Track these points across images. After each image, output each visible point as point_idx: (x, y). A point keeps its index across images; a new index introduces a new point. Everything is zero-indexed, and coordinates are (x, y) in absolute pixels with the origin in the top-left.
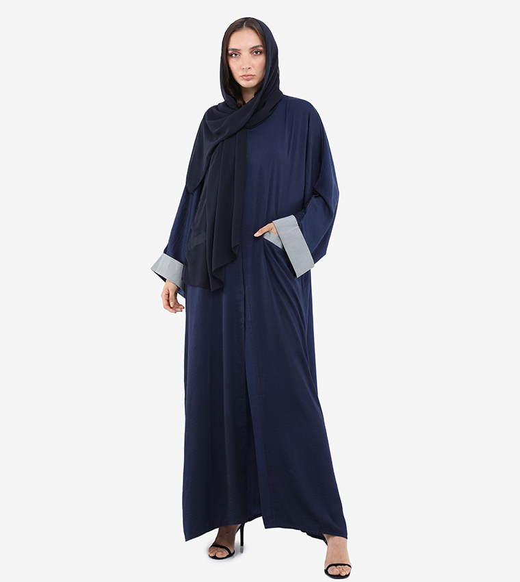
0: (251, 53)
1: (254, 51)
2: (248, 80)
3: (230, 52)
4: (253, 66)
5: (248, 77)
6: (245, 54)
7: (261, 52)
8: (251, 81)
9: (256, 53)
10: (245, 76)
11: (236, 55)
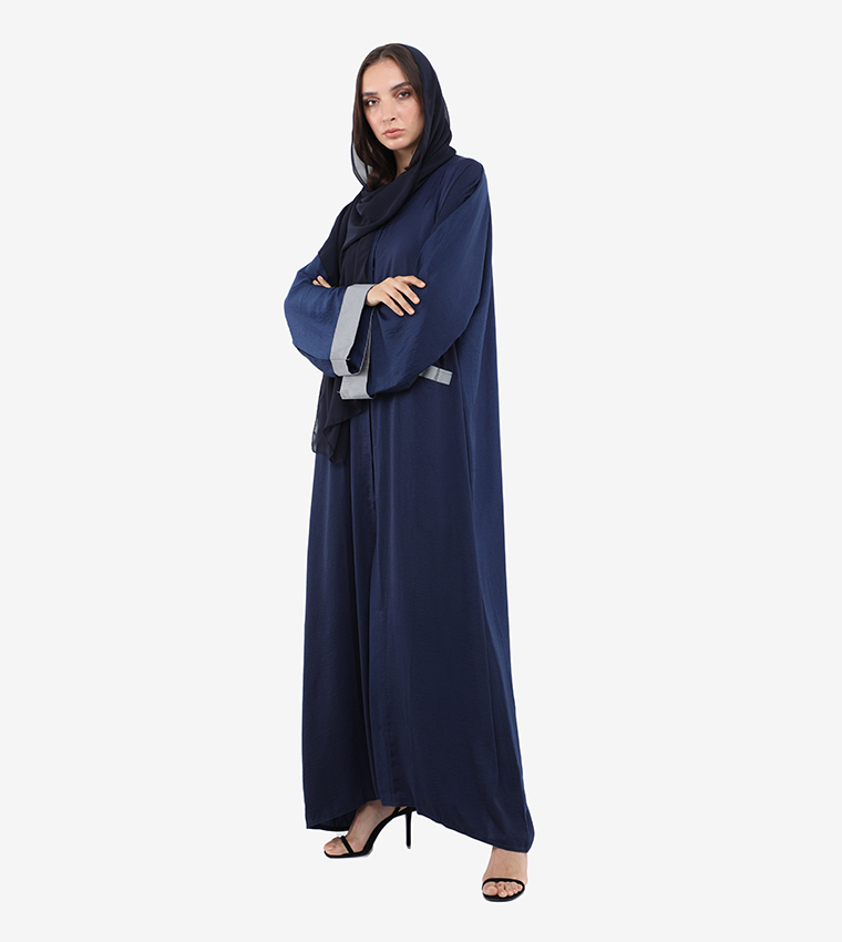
0: (395, 95)
1: (398, 92)
2: (395, 138)
3: (365, 98)
4: (399, 116)
5: (394, 133)
6: (386, 98)
7: (410, 94)
8: (400, 139)
9: (403, 94)
10: (388, 132)
11: (374, 102)
